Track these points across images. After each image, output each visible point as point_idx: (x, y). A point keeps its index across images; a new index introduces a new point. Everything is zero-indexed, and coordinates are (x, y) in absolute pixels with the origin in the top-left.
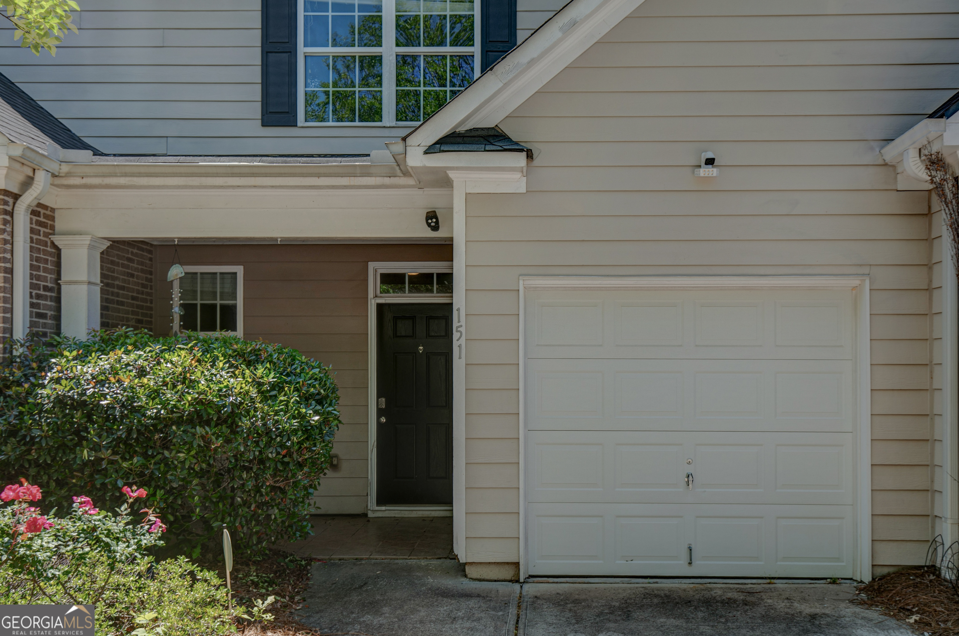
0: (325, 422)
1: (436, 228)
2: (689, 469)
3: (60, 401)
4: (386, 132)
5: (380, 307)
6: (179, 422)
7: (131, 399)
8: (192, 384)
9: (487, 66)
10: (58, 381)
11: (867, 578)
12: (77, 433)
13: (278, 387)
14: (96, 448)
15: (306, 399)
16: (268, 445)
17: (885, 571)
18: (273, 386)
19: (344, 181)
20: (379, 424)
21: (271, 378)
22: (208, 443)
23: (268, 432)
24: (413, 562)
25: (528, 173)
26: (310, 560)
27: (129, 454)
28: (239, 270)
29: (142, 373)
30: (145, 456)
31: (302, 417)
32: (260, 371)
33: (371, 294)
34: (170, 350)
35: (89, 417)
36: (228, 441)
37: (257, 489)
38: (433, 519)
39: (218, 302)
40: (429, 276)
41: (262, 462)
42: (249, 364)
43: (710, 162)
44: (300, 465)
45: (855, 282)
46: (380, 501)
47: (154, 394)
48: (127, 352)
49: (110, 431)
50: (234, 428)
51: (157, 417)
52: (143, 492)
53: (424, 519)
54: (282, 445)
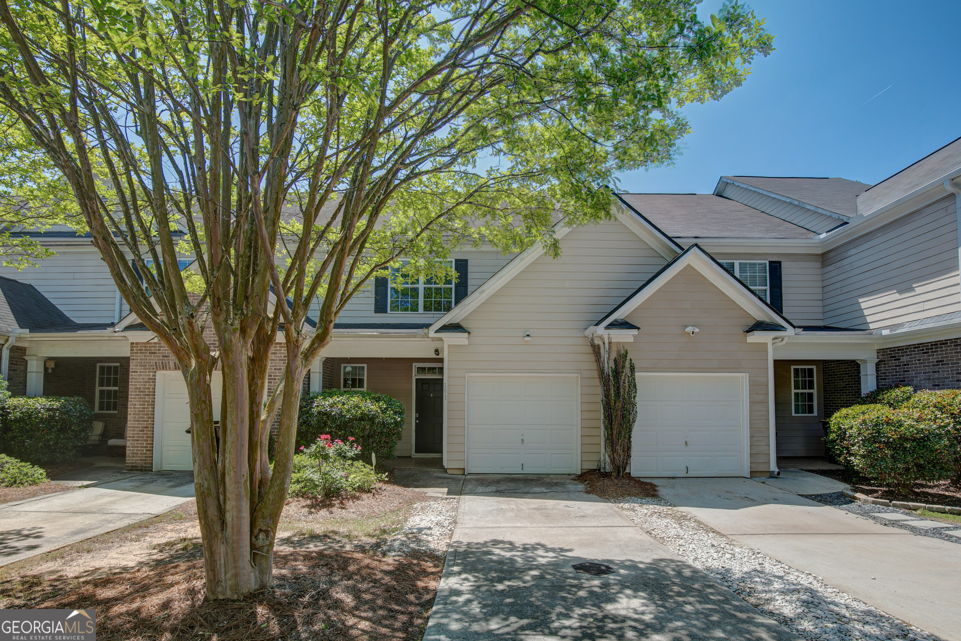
0: (402, 420)
1: (438, 355)
2: (523, 437)
3: (319, 413)
4: (420, 316)
5: (417, 379)
6: (356, 420)
7: (341, 412)
8: (360, 408)
9: (457, 303)
10: (318, 406)
11: (580, 473)
12: (324, 423)
13: (386, 409)
14: (331, 427)
15: (395, 413)
16: (384, 427)
17: (585, 471)
18: (385, 409)
19: (407, 339)
20: (416, 423)
21: (385, 406)
22: (365, 426)
23: (384, 423)
24: (429, 469)
25: (468, 338)
26: (394, 469)
27: (340, 430)
28: (365, 366)
29: (344, 404)
30: (345, 430)
31: (395, 419)
32: (381, 404)
33: (413, 375)
34: (352, 397)
35: (328, 417)
36: (371, 426)
37: (380, 442)
38: (435, 458)
39: (358, 377)
40: (435, 368)
41: (382, 433)
42: (377, 401)
43: (528, 336)
44: (394, 434)
45: (577, 375)
46: (416, 452)
47: (348, 411)
48: (338, 397)
49: (335, 422)
50: (373, 422)
51: (349, 418)
52: (353, 438)
53: (432, 458)
54: (388, 428)
